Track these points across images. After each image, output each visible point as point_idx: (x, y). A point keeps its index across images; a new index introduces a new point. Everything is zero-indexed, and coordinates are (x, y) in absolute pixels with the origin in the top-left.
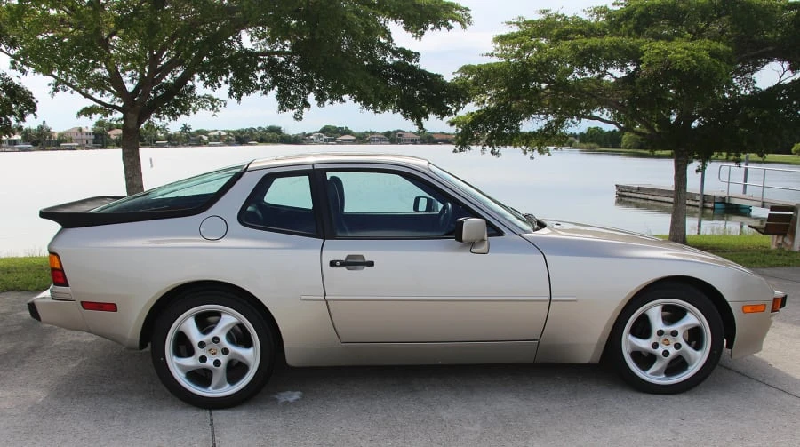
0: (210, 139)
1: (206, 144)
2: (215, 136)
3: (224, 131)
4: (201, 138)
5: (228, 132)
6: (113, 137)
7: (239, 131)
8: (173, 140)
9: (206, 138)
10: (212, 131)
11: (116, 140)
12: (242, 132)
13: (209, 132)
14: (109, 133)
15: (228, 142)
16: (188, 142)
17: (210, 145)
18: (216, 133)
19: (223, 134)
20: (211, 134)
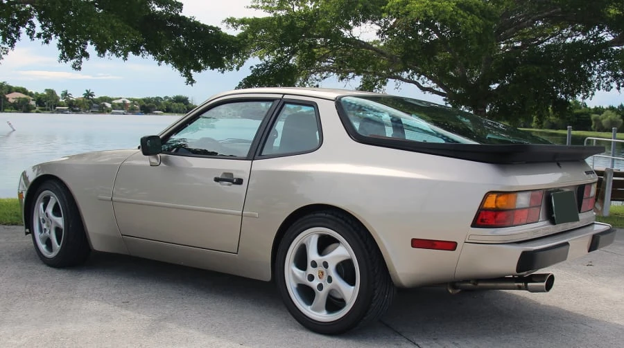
0: (114, 107)
1: (109, 111)
2: (119, 104)
3: (129, 99)
4: (104, 105)
5: (133, 101)
6: (11, 101)
7: (144, 100)
8: (75, 106)
9: (109, 105)
10: (117, 99)
11: (14, 103)
12: (147, 101)
13: (113, 99)
14: (7, 96)
15: (132, 111)
16: (90, 108)
17: (113, 113)
18: (120, 101)
19: (128, 102)
20: (115, 102)
